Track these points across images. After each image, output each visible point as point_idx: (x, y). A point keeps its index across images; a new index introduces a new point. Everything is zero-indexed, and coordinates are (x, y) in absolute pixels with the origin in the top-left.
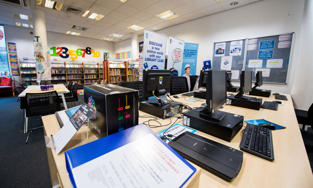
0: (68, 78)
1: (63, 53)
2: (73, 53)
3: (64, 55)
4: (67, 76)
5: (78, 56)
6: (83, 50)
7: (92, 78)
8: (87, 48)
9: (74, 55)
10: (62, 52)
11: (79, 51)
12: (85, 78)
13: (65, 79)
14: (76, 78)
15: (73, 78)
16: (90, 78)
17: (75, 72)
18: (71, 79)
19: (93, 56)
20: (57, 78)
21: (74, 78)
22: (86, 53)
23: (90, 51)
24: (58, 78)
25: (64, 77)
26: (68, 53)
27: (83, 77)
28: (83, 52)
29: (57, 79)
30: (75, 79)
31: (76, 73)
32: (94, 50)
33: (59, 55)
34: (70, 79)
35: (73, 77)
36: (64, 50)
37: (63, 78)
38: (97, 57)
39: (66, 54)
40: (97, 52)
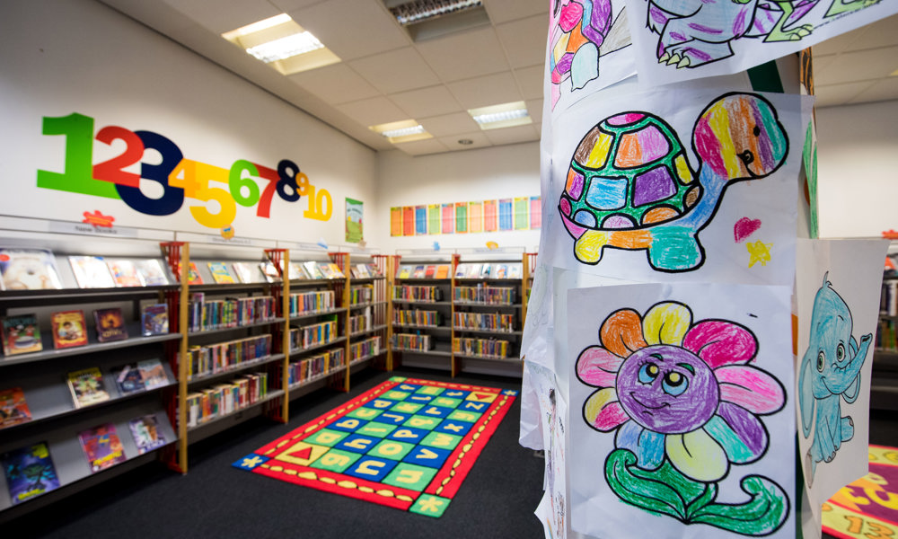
0: (195, 371)
1: (148, 172)
2: (213, 184)
3: (152, 190)
4: (185, 358)
5: (238, 206)
6: (263, 172)
7: (322, 343)
8: (284, 164)
9: (217, 194)
10: (135, 169)
11: (245, 174)
12: (289, 349)
13: (164, 383)
14: (244, 358)
15: (224, 366)
16: (314, 345)
17: (240, 318)
18: (216, 371)
19: (307, 215)
20: (102, 387)
21: (230, 361)
22: (276, 195)
23: (295, 186)
24: (108, 380)
25: (158, 366)
26: (177, 177)
27: (277, 346)
28: (263, 183)
29: (102, 397)
30: (239, 365)
31: (245, 322)
32: (311, 183)
33: (111, 186)
34: (204, 374)
35: (229, 353)
36: (153, 157)
37: (154, 379)
38: (320, 217)
39: (164, 182)
40: (323, 192)
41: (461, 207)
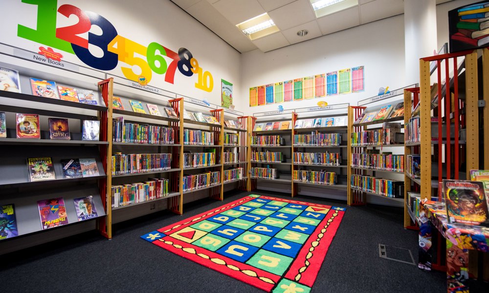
0: (118, 169)
1: (93, 39)
2: (136, 55)
3: (96, 52)
4: (111, 159)
5: (153, 73)
6: (169, 53)
7: (205, 165)
8: (183, 51)
9: (138, 62)
10: (85, 36)
11: (158, 52)
12: (183, 166)
13: (97, 174)
14: (153, 166)
15: (137, 170)
16: (200, 166)
17: (149, 138)
18: (133, 171)
19: (197, 86)
20: (51, 169)
21: (142, 167)
22: (177, 70)
23: (190, 66)
24: (58, 167)
25: (93, 163)
26: (113, 47)
27: (175, 163)
28: (169, 61)
29: (51, 177)
30: (149, 171)
31: (153, 141)
32: (200, 66)
33: (69, 44)
34: (124, 172)
35: (142, 161)
36: (98, 31)
37: (89, 170)
38: (205, 88)
39: (105, 49)
40: (207, 73)
41: (298, 82)
